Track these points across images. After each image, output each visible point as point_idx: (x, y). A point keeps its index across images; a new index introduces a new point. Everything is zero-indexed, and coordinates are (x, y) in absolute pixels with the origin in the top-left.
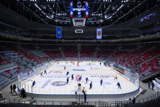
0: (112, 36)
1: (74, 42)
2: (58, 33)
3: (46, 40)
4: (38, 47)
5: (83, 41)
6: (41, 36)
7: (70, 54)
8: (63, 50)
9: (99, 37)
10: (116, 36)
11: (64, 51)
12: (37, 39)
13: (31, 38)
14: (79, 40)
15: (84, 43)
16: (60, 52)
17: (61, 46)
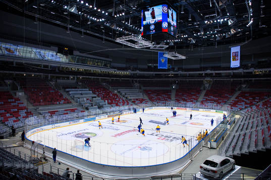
1: (200, 76)
3: (152, 73)
4: (137, 85)
5: (217, 72)
6: (146, 67)
9: (235, 64)
12: (138, 72)
13: (129, 70)
14: (209, 72)
15: (219, 75)
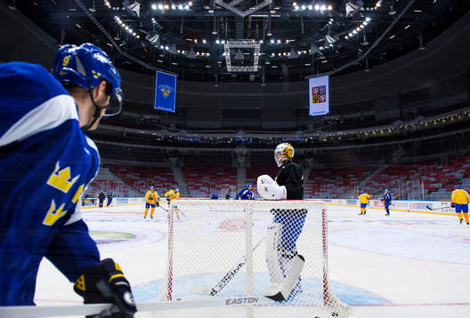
0: (362, 119)
2: (162, 93)
5: (256, 136)
7: (206, 179)
8: (182, 164)
10: (376, 116)
11: (184, 169)
14: (241, 134)
16: (171, 172)
17: (175, 154)
